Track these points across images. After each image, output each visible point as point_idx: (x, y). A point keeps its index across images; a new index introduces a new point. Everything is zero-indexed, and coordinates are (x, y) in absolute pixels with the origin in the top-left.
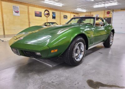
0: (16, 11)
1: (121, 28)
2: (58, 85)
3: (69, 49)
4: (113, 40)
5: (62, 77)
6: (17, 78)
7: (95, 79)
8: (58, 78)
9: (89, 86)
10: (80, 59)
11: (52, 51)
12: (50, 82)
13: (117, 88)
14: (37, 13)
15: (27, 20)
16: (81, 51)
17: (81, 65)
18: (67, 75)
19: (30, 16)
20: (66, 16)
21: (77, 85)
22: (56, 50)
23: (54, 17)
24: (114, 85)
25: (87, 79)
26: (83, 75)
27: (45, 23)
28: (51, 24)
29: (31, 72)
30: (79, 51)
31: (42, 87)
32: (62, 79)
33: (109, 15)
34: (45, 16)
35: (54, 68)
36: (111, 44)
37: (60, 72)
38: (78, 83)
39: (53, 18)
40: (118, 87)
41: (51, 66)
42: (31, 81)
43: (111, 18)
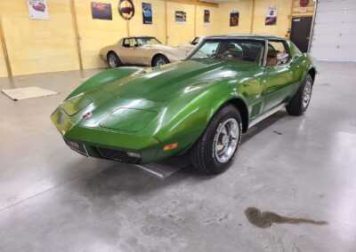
0: (36, 4)
1: (338, 47)
2: (184, 222)
3: (204, 140)
4: (310, 94)
5: (190, 202)
6: (90, 210)
7: (263, 206)
8: (180, 205)
9: (249, 223)
10: (228, 158)
11: (166, 148)
12: (165, 215)
13: (309, 225)
14: (99, 7)
15: (71, 31)
16: (231, 139)
17: (231, 170)
18: (201, 198)
19: (79, 17)
20: (182, 13)
21: (224, 221)
22: (175, 145)
23: (147, 19)
24: (303, 217)
25: (245, 207)
26: (236, 197)
27: (124, 40)
28: (140, 41)
29: (117, 194)
30: (225, 139)
31: (149, 228)
32: (190, 207)
33: (306, 8)
34: (121, 15)
35: (168, 182)
36: (305, 104)
37: (184, 190)
38: (226, 217)
39: (144, 23)
40: (312, 222)
41: (161, 176)
42: (121, 215)
43: (311, 17)
